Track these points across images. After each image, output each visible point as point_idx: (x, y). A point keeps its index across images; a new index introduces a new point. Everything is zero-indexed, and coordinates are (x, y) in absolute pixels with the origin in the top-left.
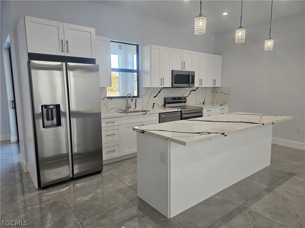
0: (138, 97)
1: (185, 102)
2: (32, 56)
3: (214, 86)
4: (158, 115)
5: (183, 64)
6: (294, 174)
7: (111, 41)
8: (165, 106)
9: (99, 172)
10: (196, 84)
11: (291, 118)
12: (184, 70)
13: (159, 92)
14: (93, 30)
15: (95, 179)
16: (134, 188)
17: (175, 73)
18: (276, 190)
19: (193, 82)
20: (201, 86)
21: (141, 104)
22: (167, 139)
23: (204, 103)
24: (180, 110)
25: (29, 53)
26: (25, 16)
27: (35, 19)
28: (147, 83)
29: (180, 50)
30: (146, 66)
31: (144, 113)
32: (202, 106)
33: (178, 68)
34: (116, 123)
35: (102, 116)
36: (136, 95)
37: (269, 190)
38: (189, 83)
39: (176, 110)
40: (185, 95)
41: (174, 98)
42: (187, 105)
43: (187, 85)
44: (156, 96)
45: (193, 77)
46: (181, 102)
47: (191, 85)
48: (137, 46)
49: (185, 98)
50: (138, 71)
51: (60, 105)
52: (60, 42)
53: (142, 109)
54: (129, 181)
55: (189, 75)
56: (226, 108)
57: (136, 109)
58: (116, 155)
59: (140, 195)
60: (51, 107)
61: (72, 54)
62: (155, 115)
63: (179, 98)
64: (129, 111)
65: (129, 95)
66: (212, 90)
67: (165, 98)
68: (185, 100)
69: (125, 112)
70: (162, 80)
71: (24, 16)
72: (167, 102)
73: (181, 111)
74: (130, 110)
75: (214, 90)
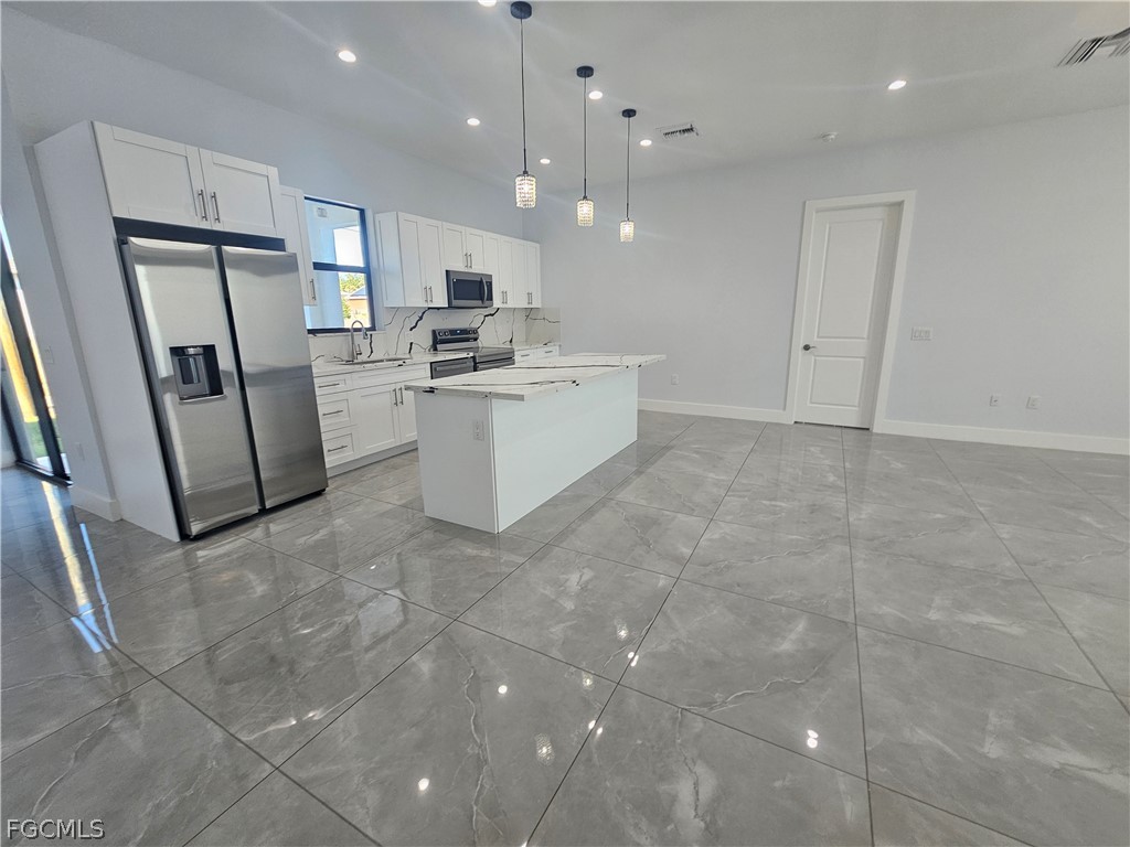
0: (373, 328)
1: (476, 339)
2: (126, 228)
3: (530, 306)
4: (429, 365)
5: (468, 256)
6: (672, 447)
7: (306, 198)
8: (436, 349)
9: (319, 493)
10: (497, 302)
11: (664, 357)
12: (471, 271)
13: (421, 318)
14: (273, 172)
15: (316, 506)
16: (414, 505)
17: (454, 278)
18: (650, 470)
19: (490, 298)
20: (505, 306)
21: (383, 345)
22: (486, 396)
23: (511, 341)
24: (471, 354)
25: (115, 219)
26: (96, 124)
27: (120, 132)
28: (392, 297)
29: (462, 228)
30: (388, 257)
31: (401, 362)
32: (508, 346)
33: (458, 266)
34: (341, 387)
35: (314, 370)
36: (367, 324)
37: (639, 473)
38: (482, 299)
39: (464, 355)
40: (474, 326)
41: (453, 332)
42: (480, 345)
43: (479, 303)
44: (414, 327)
45: (490, 285)
46: (467, 340)
47: (487, 303)
48: (362, 212)
49: (475, 331)
50: (367, 271)
51: (213, 346)
52: (196, 195)
53: (386, 357)
54: (396, 497)
55: (481, 282)
56: (555, 350)
57: (373, 358)
58: (348, 455)
59: (429, 512)
60: (191, 351)
61: (227, 225)
62: (423, 366)
63: (464, 331)
64: (359, 361)
65: (357, 326)
66: (524, 314)
67: (434, 332)
68: (475, 336)
69: (350, 362)
70: (428, 290)
71: (92, 123)
72: (438, 340)
73: (474, 358)
74: (360, 359)
75: (529, 313)
